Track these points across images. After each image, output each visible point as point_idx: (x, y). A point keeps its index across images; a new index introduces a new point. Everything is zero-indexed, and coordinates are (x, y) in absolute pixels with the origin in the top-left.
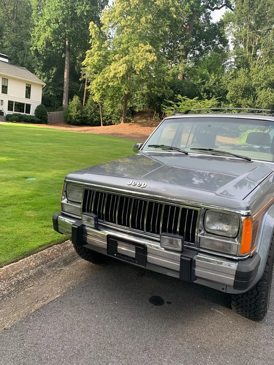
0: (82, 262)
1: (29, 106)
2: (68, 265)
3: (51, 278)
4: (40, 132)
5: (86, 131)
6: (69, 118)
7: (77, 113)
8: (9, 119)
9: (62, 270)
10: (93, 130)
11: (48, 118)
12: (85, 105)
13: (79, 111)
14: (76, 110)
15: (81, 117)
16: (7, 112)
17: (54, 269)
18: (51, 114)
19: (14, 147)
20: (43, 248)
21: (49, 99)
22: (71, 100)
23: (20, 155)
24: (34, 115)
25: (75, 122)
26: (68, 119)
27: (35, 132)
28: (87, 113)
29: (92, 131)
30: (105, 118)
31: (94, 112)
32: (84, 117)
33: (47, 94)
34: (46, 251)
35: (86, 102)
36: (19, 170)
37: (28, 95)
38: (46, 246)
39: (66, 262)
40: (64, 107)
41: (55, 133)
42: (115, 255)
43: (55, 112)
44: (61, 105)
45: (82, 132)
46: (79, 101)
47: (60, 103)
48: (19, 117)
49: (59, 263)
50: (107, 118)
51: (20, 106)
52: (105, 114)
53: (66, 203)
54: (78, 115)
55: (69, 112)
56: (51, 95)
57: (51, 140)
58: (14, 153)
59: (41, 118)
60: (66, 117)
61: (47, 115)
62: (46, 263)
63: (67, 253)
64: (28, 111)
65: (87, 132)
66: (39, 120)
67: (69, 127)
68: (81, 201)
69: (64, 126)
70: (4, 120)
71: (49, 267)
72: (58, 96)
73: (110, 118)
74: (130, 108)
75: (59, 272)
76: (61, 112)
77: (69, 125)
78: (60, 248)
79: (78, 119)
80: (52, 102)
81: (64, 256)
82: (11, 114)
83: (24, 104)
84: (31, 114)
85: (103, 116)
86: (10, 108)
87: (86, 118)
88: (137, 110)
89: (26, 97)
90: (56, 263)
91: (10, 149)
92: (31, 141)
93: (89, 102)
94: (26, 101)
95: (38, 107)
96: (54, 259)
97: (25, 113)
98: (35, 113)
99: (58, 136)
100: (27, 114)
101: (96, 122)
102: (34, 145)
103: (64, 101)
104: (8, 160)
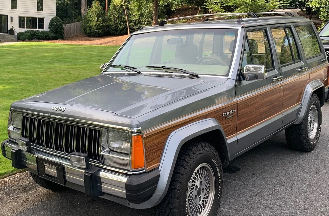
0: (42, 190)
1: (42, 20)
2: (26, 192)
3: (7, 204)
4: (52, 50)
5: (108, 43)
6: (88, 29)
7: (98, 22)
8: (20, 38)
9: (20, 196)
10: (116, 41)
11: (65, 31)
12: (108, 11)
13: (100, 19)
14: (96, 18)
15: (103, 27)
16: (18, 30)
17: (12, 195)
18: (68, 27)
19: (15, 73)
20: (5, 176)
21: (65, 8)
22: (90, 7)
23: (19, 81)
24: (48, 30)
25: (96, 33)
26: (88, 31)
27: (46, 51)
28: (110, 20)
29: (114, 42)
30: (133, 23)
31: (119, 18)
32: (107, 26)
33: (62, 3)
34: (7, 179)
35: (108, 7)
36: (11, 99)
37: (40, 7)
38: (8, 174)
39: (25, 190)
40: (82, 16)
41: (69, 50)
42: (44, 175)
43: (73, 24)
44: (80, 14)
45: (103, 45)
46: (100, 7)
47: (78, 11)
48: (32, 35)
49: (18, 190)
50: (135, 23)
51: (32, 22)
52: (132, 18)
53: (12, 130)
54: (99, 25)
55: (88, 21)
56: (67, 4)
57: (61, 60)
58: (13, 79)
59: (56, 33)
60: (85, 29)
61: (62, 28)
62: (4, 190)
63: (28, 181)
64: (41, 26)
65: (108, 45)
66: (54, 35)
67: (90, 40)
68: (21, 127)
69: (82, 40)
70: (14, 39)
71: (7, 193)
72: (76, 4)
73: (139, 23)
74: (165, 6)
75: (16, 198)
76: (80, 22)
77: (89, 38)
78: (21, 176)
79: (99, 29)
80: (69, 11)
81: (24, 183)
82: (23, 31)
83: (36, 18)
84: (45, 29)
85: (130, 22)
86: (21, 25)
87: (109, 26)
88: (173, 9)
89: (38, 10)
90: (14, 190)
91: (9, 75)
92: (38, 63)
93: (111, 7)
94: (38, 15)
95: (52, 20)
96: (13, 186)
97: (38, 29)
98: (49, 28)
99: (71, 54)
100: (41, 30)
101: (122, 30)
102: (38, 68)
103: (83, 9)
104: (4, 88)
